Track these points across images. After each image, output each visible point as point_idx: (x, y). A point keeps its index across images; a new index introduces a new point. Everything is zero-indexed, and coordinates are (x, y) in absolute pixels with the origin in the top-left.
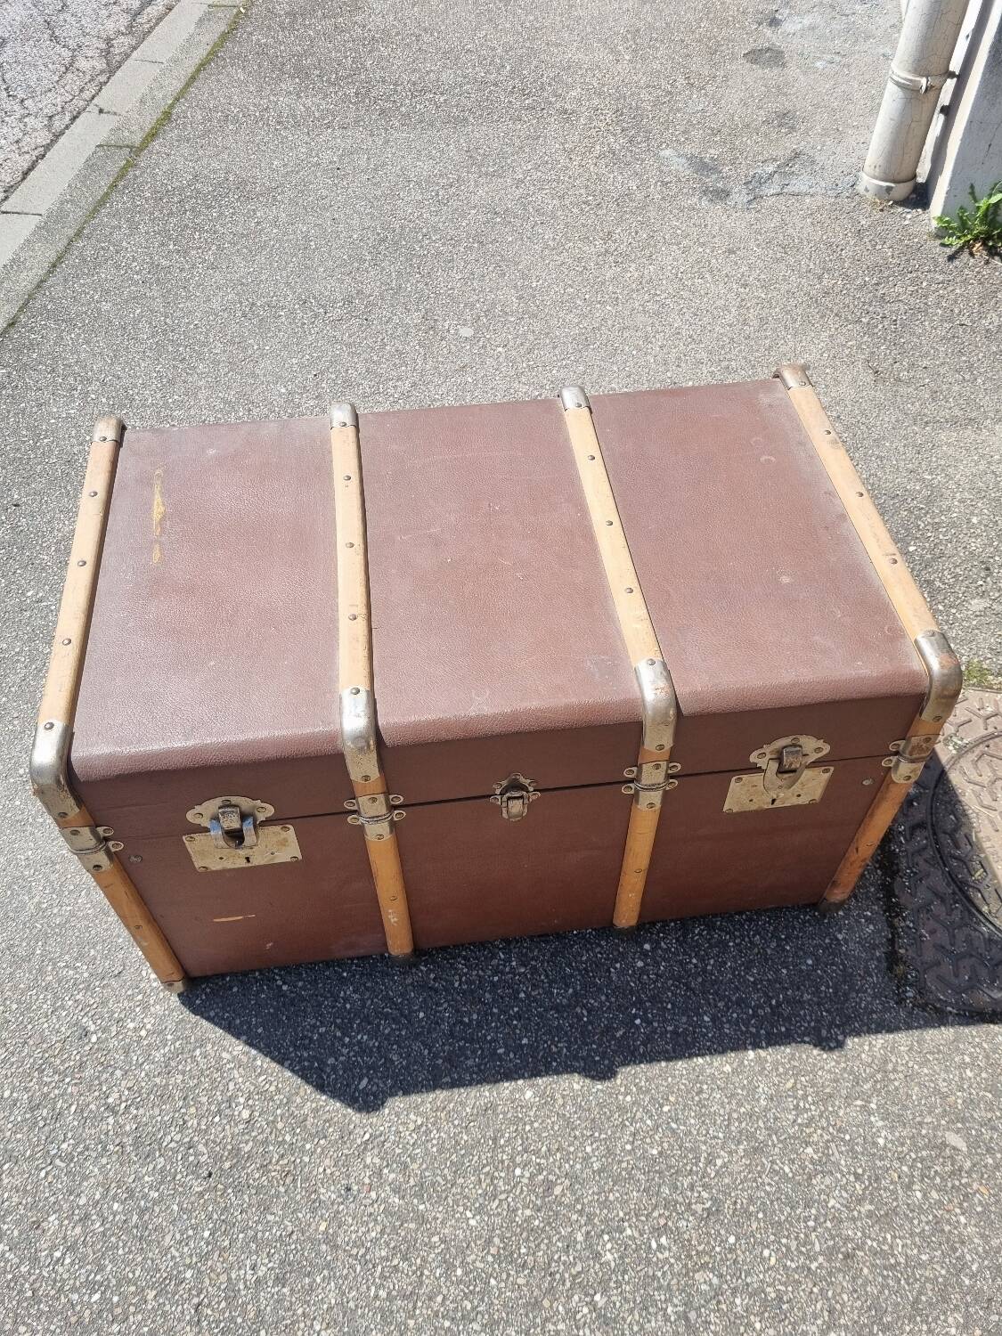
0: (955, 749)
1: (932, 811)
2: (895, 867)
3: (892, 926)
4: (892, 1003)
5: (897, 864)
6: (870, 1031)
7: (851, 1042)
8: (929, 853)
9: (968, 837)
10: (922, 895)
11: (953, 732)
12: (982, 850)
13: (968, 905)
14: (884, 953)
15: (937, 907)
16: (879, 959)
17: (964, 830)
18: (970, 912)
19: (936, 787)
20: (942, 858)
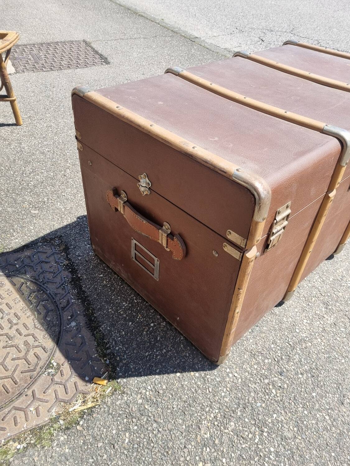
0: (52, 364)
1: (60, 318)
2: (73, 283)
3: (69, 260)
4: (63, 235)
5: (72, 285)
8: (57, 299)
9: (39, 313)
10: (58, 280)
11: (55, 377)
12: (31, 310)
13: (37, 282)
14: (70, 249)
15: (50, 276)
16: (71, 245)
17: (42, 316)
18: (36, 280)
19: (60, 332)
20: (51, 298)
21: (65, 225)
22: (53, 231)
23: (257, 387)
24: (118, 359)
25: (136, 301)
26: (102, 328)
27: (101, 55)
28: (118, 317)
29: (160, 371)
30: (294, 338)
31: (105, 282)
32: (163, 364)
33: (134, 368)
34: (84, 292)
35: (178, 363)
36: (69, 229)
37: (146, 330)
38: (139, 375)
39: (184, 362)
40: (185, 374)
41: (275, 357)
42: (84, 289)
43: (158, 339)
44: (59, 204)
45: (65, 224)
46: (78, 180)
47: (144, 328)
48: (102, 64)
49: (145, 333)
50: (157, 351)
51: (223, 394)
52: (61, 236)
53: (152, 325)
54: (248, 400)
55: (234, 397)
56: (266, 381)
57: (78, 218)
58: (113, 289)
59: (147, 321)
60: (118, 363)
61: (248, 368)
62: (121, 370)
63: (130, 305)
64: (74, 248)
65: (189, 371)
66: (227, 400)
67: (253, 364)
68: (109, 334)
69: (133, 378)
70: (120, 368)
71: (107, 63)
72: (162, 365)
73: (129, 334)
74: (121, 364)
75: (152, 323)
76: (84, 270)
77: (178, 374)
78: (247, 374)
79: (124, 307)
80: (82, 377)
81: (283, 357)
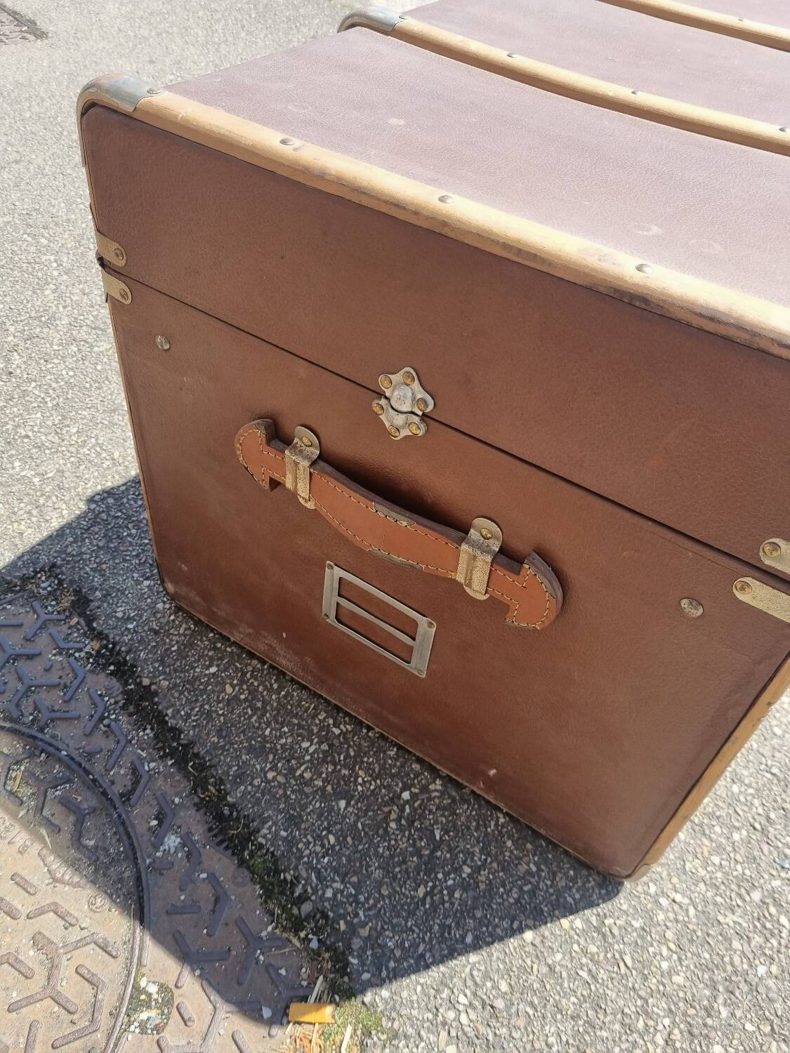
0: (144, 991)
1: (124, 830)
2: (131, 709)
3: (100, 636)
4: (59, 562)
5: (131, 715)
6: (69, 526)
7: (83, 506)
8: (98, 768)
9: (55, 829)
10: (82, 706)
11: (166, 1034)
12: (26, 824)
13: (17, 726)
14: (92, 601)
15: (53, 699)
16: (94, 589)
17: (66, 836)
18: (12, 720)
19: (138, 879)
20: (78, 768)
21: (57, 527)
22: (23, 555)
23: (740, 920)
24: (343, 926)
25: (337, 731)
26: (265, 837)
27: (15, 13)
28: (301, 792)
29: (476, 938)
30: (777, 755)
31: (229, 689)
32: (479, 914)
33: (400, 945)
34: (176, 732)
35: (518, 901)
36: (71, 539)
37: (393, 816)
38: (421, 965)
39: (533, 893)
40: (546, 930)
41: (752, 820)
42: (171, 722)
43: (438, 838)
44: (17, 464)
45: (56, 524)
46: (54, 385)
47: (386, 809)
48: (23, 38)
49: (393, 825)
50: (446, 875)
51: (665, 965)
52: (54, 565)
53: (406, 795)
54: (732, 964)
55: (696, 967)
56: (756, 896)
57: (91, 500)
58: (259, 704)
59: (388, 787)
60: (347, 939)
61: (700, 869)
62: (363, 963)
63: (325, 747)
64: (105, 596)
65: (553, 917)
66: (679, 979)
67: (706, 853)
68: (290, 850)
69: (405, 982)
70: (359, 957)
71: (41, 35)
72: (474, 917)
73: (349, 839)
74: (357, 943)
75: (403, 790)
76: (156, 661)
77: (529, 935)
78: (702, 886)
79: (308, 758)
80: (249, 1010)
81: (773, 816)
